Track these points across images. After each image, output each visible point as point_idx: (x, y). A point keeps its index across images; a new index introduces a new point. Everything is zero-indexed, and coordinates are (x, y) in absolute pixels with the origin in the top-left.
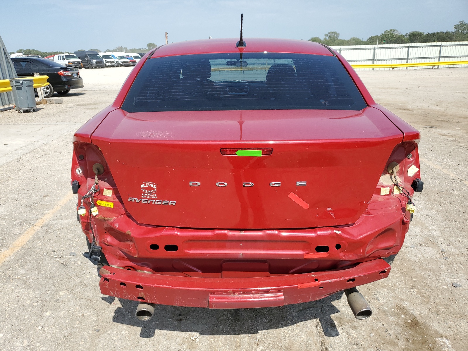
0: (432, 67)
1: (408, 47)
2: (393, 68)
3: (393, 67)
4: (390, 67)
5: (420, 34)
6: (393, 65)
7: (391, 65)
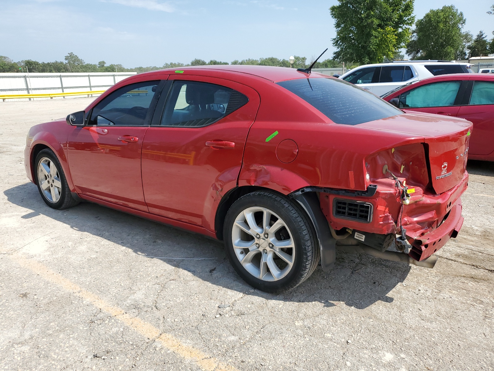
0: (87, 96)
1: (60, 76)
2: (51, 98)
3: (51, 96)
4: (49, 96)
5: (36, 63)
6: (52, 95)
7: (49, 95)
